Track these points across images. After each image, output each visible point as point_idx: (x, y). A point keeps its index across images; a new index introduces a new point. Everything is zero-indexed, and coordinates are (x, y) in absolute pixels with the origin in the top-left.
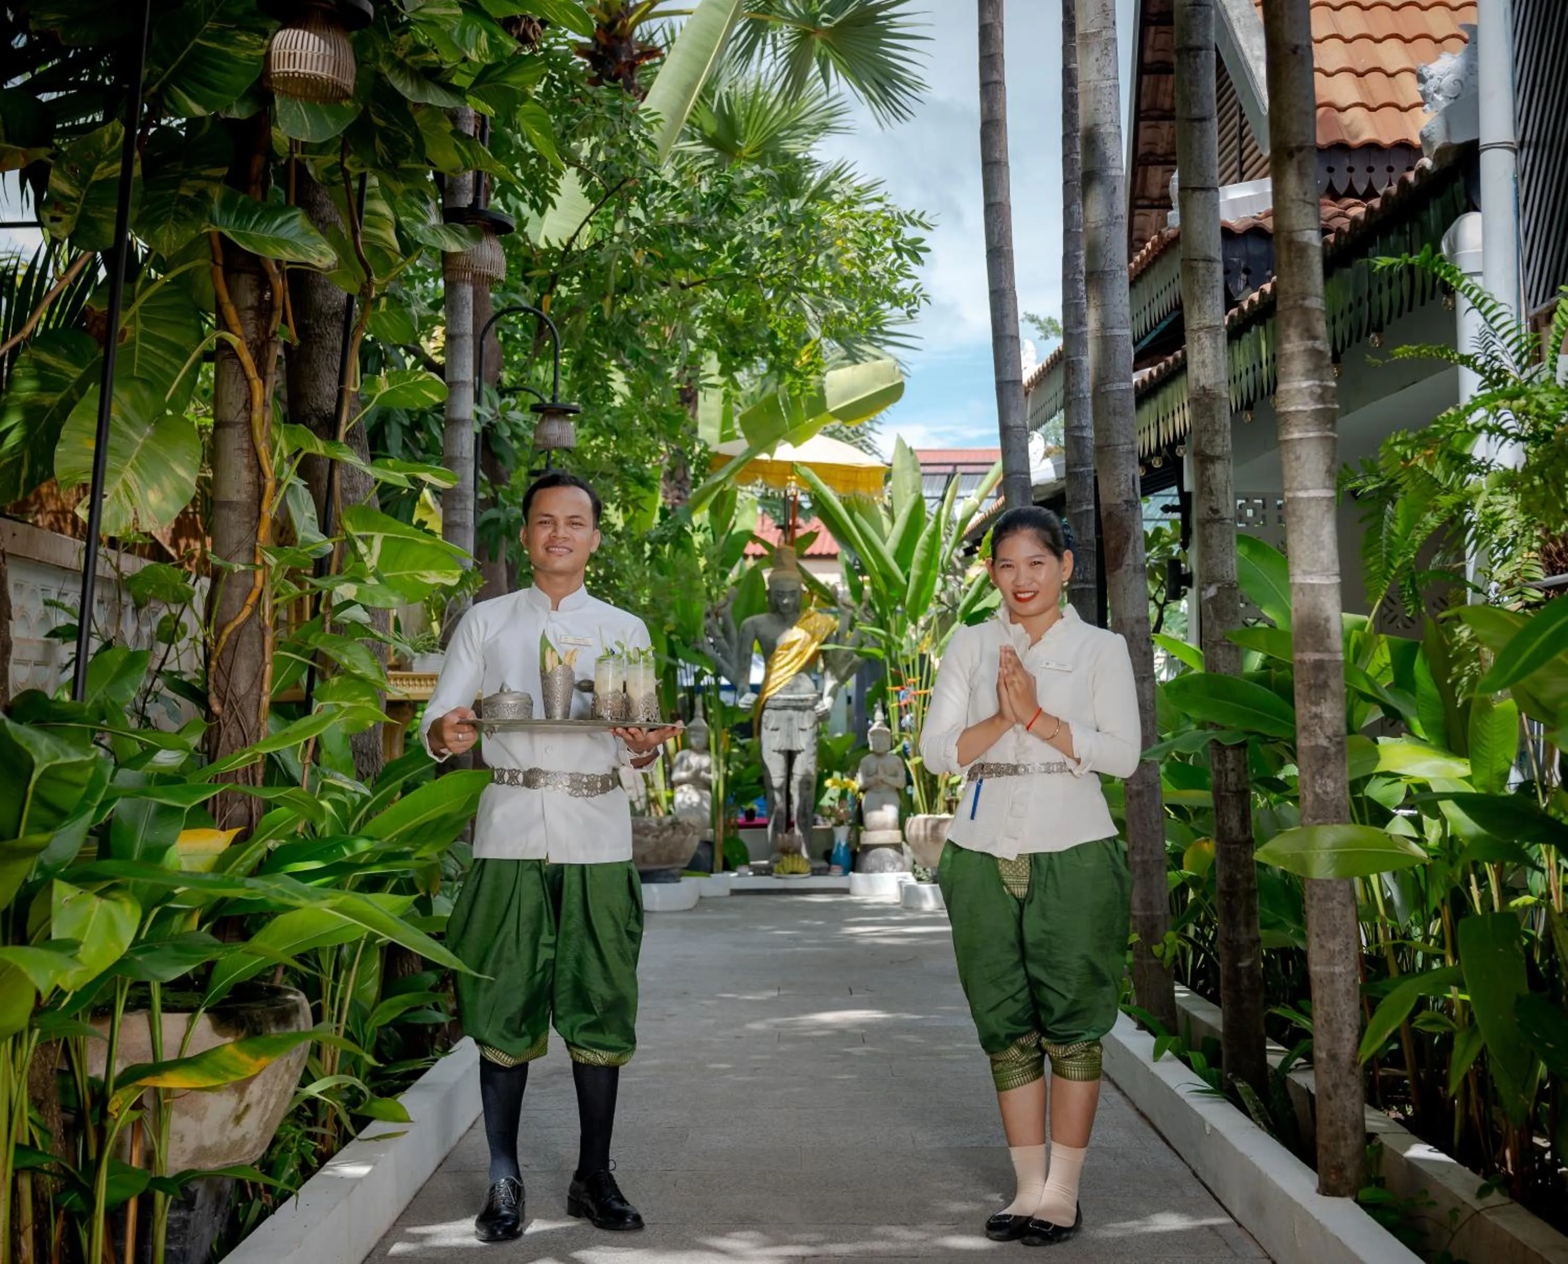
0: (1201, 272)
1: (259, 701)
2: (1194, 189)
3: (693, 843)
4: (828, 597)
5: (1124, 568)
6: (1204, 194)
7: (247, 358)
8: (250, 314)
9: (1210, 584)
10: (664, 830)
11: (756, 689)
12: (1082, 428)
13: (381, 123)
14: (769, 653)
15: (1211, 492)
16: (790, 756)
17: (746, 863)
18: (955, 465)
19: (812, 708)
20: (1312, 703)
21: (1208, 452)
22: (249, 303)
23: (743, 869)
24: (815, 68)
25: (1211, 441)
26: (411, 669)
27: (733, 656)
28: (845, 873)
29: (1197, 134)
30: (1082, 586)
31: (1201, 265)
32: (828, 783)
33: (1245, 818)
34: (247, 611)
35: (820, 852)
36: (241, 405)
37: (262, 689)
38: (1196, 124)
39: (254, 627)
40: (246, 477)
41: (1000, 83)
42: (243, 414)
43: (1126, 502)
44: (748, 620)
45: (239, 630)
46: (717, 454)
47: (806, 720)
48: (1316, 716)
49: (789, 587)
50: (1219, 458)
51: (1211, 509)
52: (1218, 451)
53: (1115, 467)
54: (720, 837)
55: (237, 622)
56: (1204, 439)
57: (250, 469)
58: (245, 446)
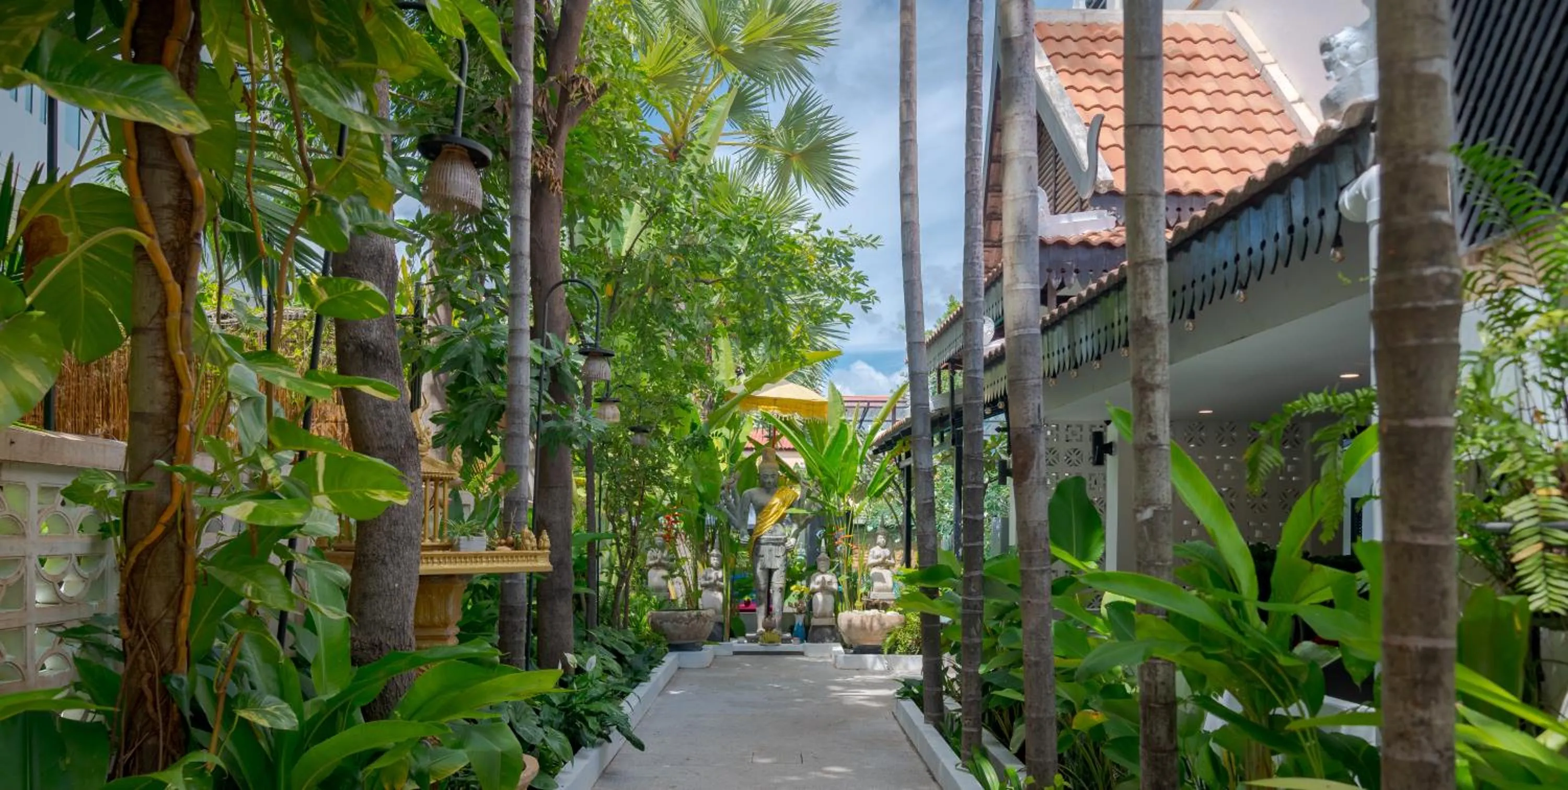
0: (1146, 207)
1: (175, 625)
2: (1142, 126)
3: (710, 627)
4: (794, 478)
5: (1029, 480)
6: (1152, 130)
7: (162, 261)
8: (167, 213)
9: (1146, 507)
10: (692, 619)
11: (751, 532)
12: (976, 371)
13: (324, 21)
14: (760, 509)
15: (1150, 420)
16: (770, 572)
17: (743, 635)
18: (869, 402)
19: (783, 544)
20: (1416, 704)
21: (1148, 380)
22: (166, 202)
23: (741, 639)
24: (792, 178)
25: (1151, 370)
26: (458, 549)
27: (738, 512)
28: (802, 642)
29: (1146, 72)
30: (974, 486)
31: (1147, 199)
32: (793, 588)
33: (1172, 729)
34: (159, 530)
35: (788, 626)
36: (155, 310)
37: (179, 611)
38: (1147, 63)
39: (171, 545)
40: (161, 386)
41: (913, 141)
42: (157, 320)
43: (1033, 426)
44: (746, 492)
45: (150, 549)
46: (729, 392)
47: (780, 551)
48: (1422, 722)
49: (769, 472)
50: (1158, 386)
51: (1150, 435)
52: (1158, 379)
53: (1025, 398)
54: (728, 619)
55: (147, 543)
56: (1145, 367)
57: (166, 378)
58: (160, 353)
